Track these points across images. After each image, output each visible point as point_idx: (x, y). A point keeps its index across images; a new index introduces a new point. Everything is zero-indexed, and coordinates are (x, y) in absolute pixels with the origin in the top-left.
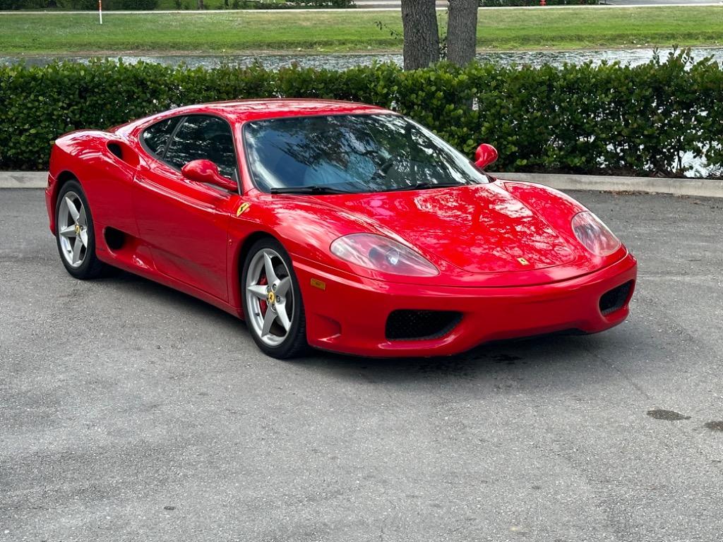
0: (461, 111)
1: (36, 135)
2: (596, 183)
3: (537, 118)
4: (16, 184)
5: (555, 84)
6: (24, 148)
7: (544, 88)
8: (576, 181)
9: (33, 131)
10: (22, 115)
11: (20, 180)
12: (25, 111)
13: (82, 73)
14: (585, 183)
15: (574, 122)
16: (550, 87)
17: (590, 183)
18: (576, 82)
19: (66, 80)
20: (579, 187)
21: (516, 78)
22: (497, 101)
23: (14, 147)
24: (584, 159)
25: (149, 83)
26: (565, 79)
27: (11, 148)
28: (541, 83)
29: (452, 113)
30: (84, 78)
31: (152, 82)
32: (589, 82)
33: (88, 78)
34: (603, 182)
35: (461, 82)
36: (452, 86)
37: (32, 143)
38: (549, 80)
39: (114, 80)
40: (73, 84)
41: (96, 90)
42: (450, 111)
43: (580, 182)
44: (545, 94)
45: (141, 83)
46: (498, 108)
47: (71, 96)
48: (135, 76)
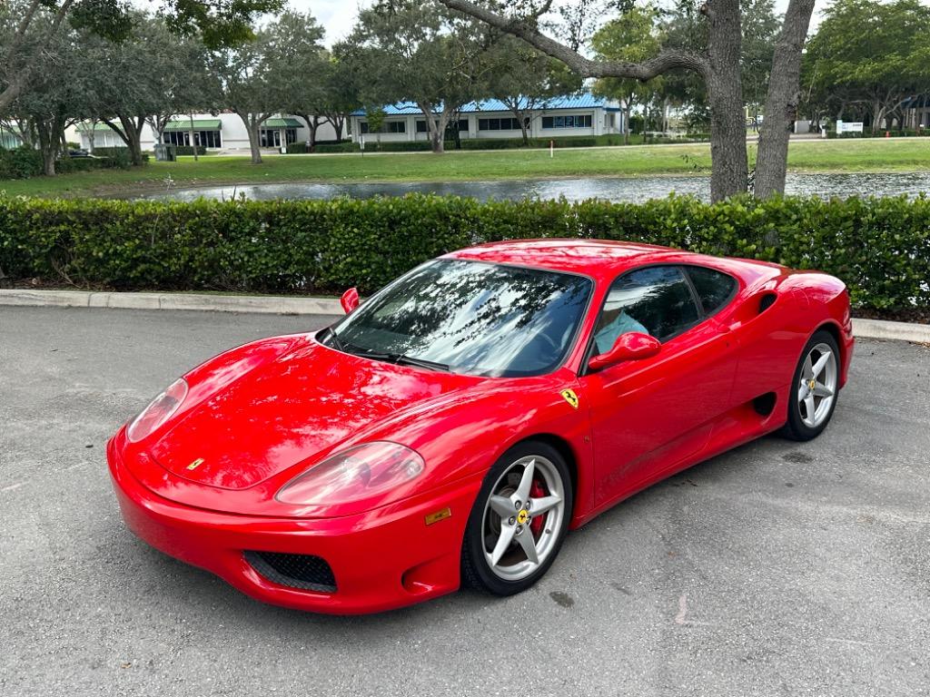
0: (754, 247)
1: (352, 264)
2: (903, 332)
3: (840, 255)
4: (320, 311)
5: (862, 219)
6: (341, 275)
7: (850, 223)
8: (880, 329)
9: (349, 260)
10: (339, 246)
11: (324, 306)
12: (343, 242)
13: (391, 207)
14: (890, 331)
15: (883, 261)
16: (858, 223)
17: (897, 331)
18: (886, 217)
19: (377, 213)
20: (882, 335)
21: (819, 213)
22: (796, 236)
23: (335, 274)
24: (892, 300)
25: (451, 217)
26: (874, 214)
27: (332, 274)
28: (845, 219)
29: (745, 249)
30: (392, 211)
31: (454, 215)
32: (902, 218)
33: (395, 211)
34: (912, 332)
35: (758, 217)
36: (747, 221)
37: (348, 270)
38: (856, 214)
39: (419, 214)
40: (382, 217)
41: (403, 223)
42: (743, 246)
43: (885, 330)
44: (851, 229)
45: (443, 217)
46: (797, 244)
47: (382, 229)
48: (438, 211)
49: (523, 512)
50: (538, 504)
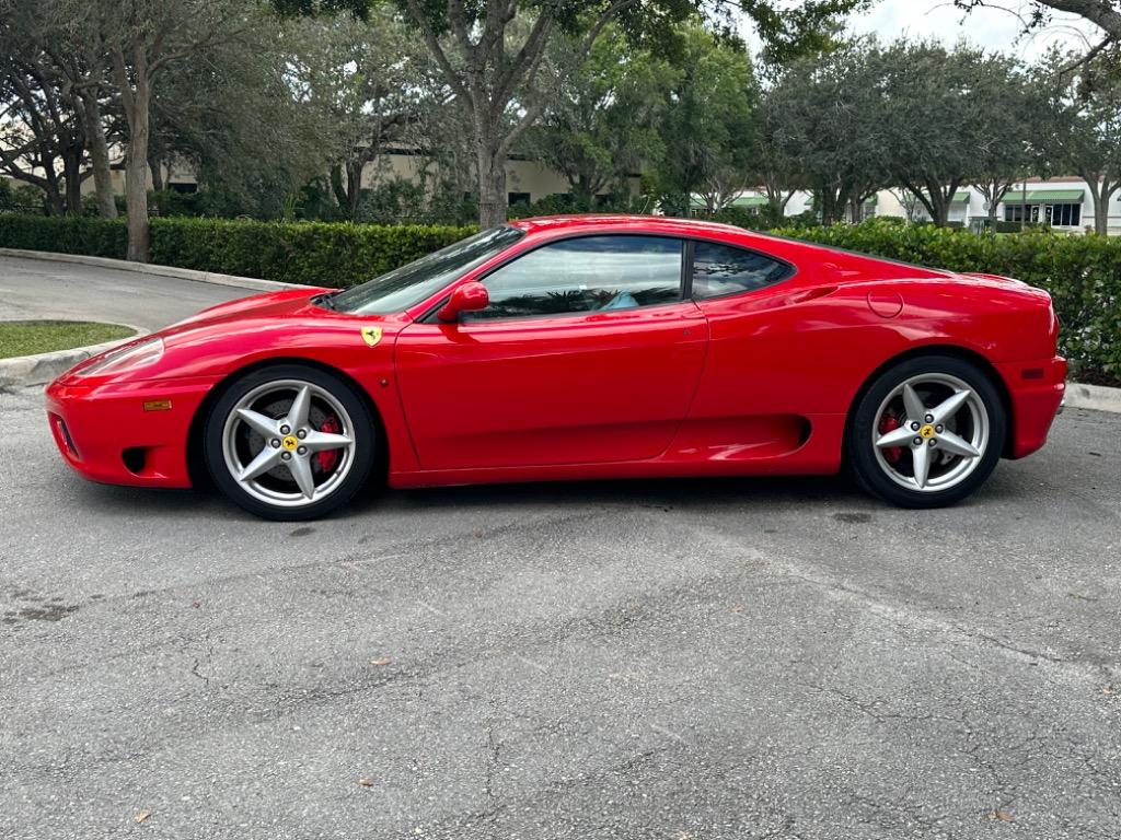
49: (289, 438)
50: (317, 438)
